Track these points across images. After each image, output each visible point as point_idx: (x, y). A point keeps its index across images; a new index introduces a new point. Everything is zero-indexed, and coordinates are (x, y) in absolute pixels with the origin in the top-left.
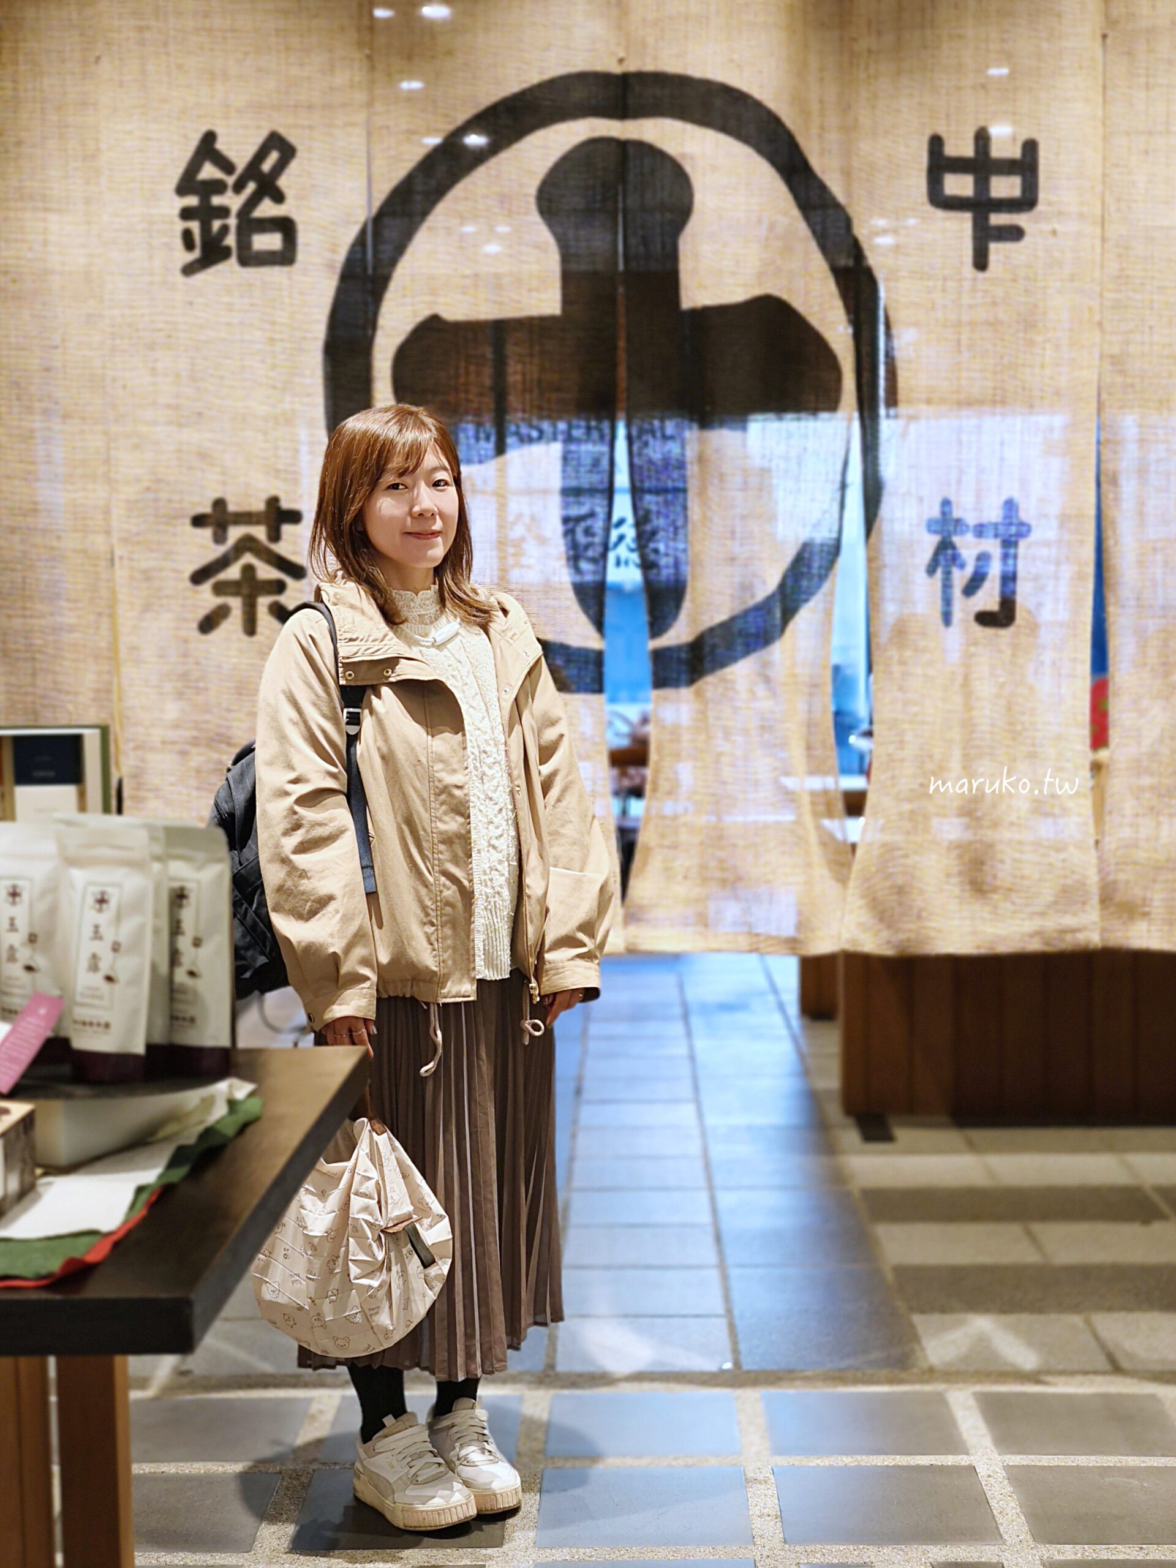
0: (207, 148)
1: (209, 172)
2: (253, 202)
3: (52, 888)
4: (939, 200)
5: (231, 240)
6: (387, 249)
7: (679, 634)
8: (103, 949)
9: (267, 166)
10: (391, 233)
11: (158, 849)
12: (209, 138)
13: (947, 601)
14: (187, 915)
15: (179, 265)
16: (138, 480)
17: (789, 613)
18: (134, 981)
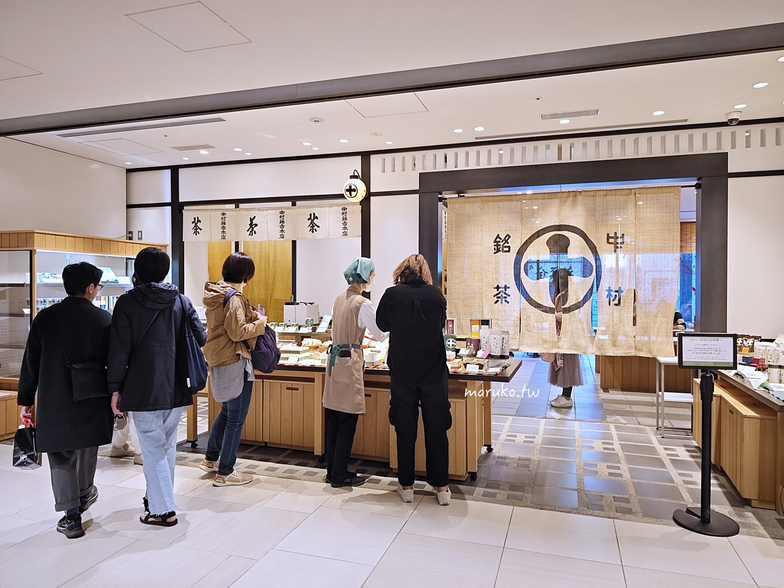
0: (498, 236)
1: (498, 240)
2: (505, 243)
3: (489, 337)
4: (608, 242)
5: (501, 249)
6: (524, 250)
7: (567, 306)
8: (495, 344)
9: (506, 239)
10: (524, 248)
11: (501, 333)
12: (498, 235)
13: (610, 301)
14: (504, 341)
15: (494, 252)
16: (486, 282)
17: (584, 304)
18: (499, 347)
